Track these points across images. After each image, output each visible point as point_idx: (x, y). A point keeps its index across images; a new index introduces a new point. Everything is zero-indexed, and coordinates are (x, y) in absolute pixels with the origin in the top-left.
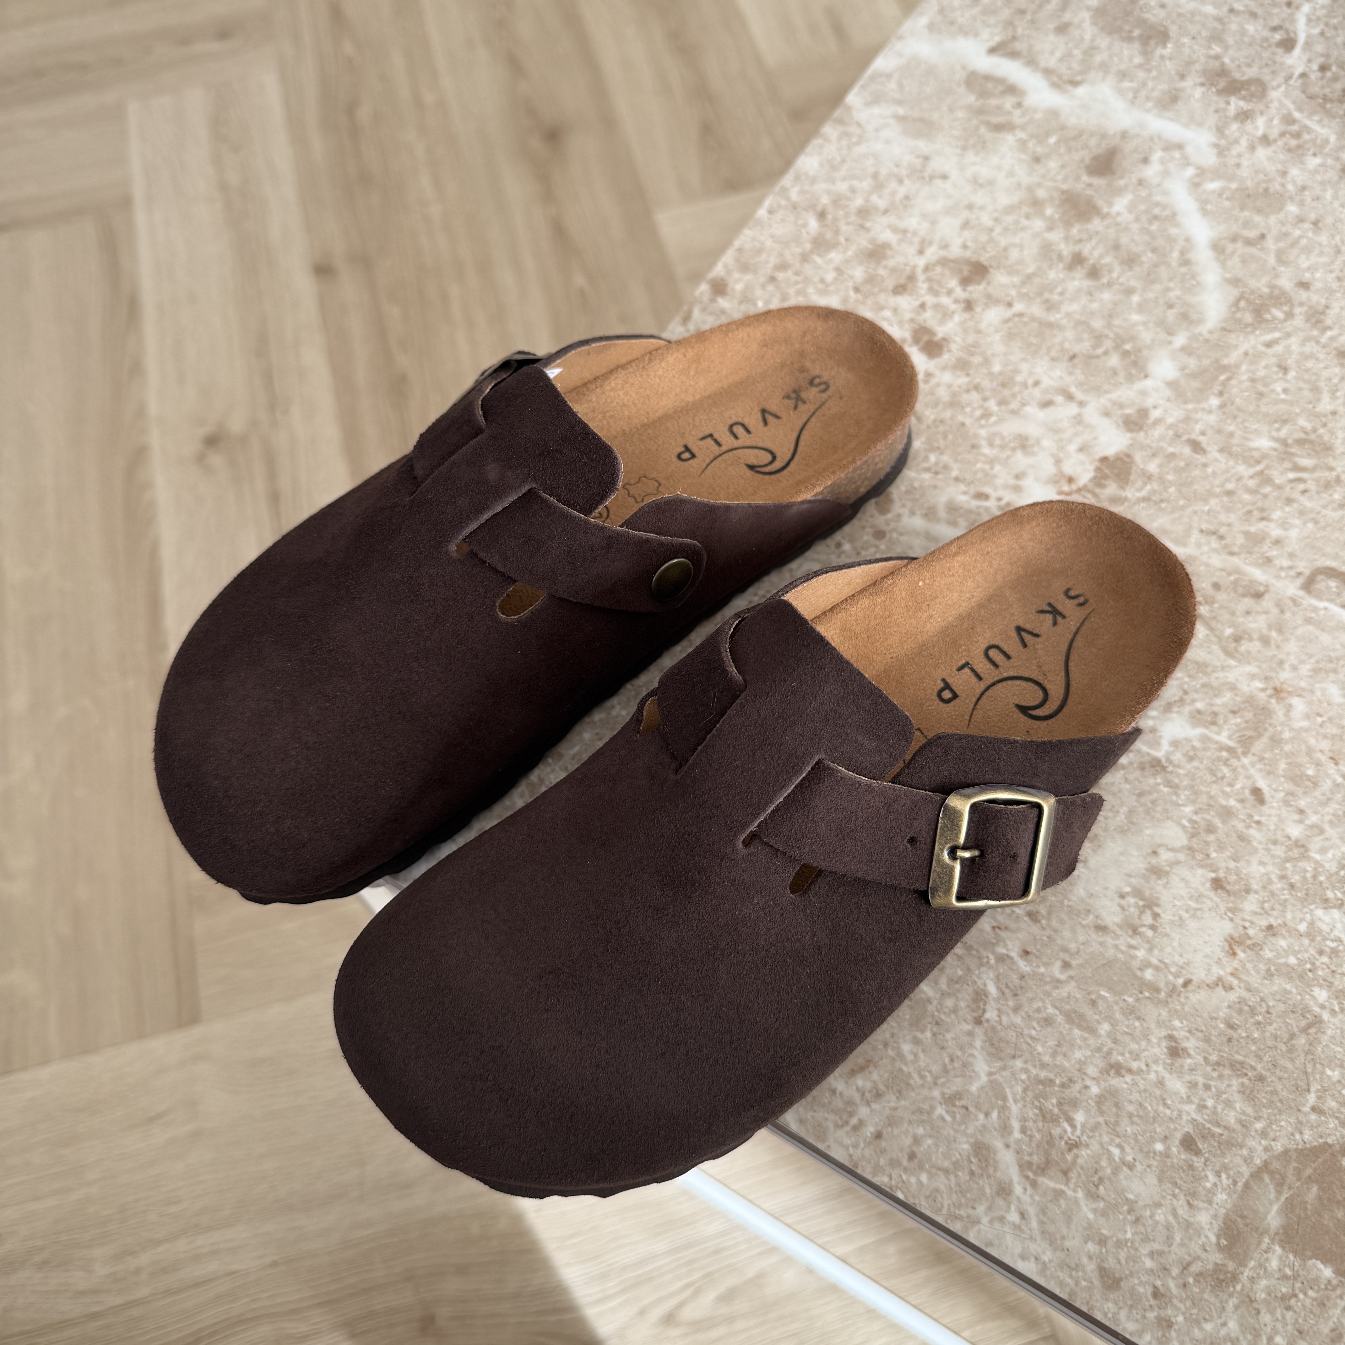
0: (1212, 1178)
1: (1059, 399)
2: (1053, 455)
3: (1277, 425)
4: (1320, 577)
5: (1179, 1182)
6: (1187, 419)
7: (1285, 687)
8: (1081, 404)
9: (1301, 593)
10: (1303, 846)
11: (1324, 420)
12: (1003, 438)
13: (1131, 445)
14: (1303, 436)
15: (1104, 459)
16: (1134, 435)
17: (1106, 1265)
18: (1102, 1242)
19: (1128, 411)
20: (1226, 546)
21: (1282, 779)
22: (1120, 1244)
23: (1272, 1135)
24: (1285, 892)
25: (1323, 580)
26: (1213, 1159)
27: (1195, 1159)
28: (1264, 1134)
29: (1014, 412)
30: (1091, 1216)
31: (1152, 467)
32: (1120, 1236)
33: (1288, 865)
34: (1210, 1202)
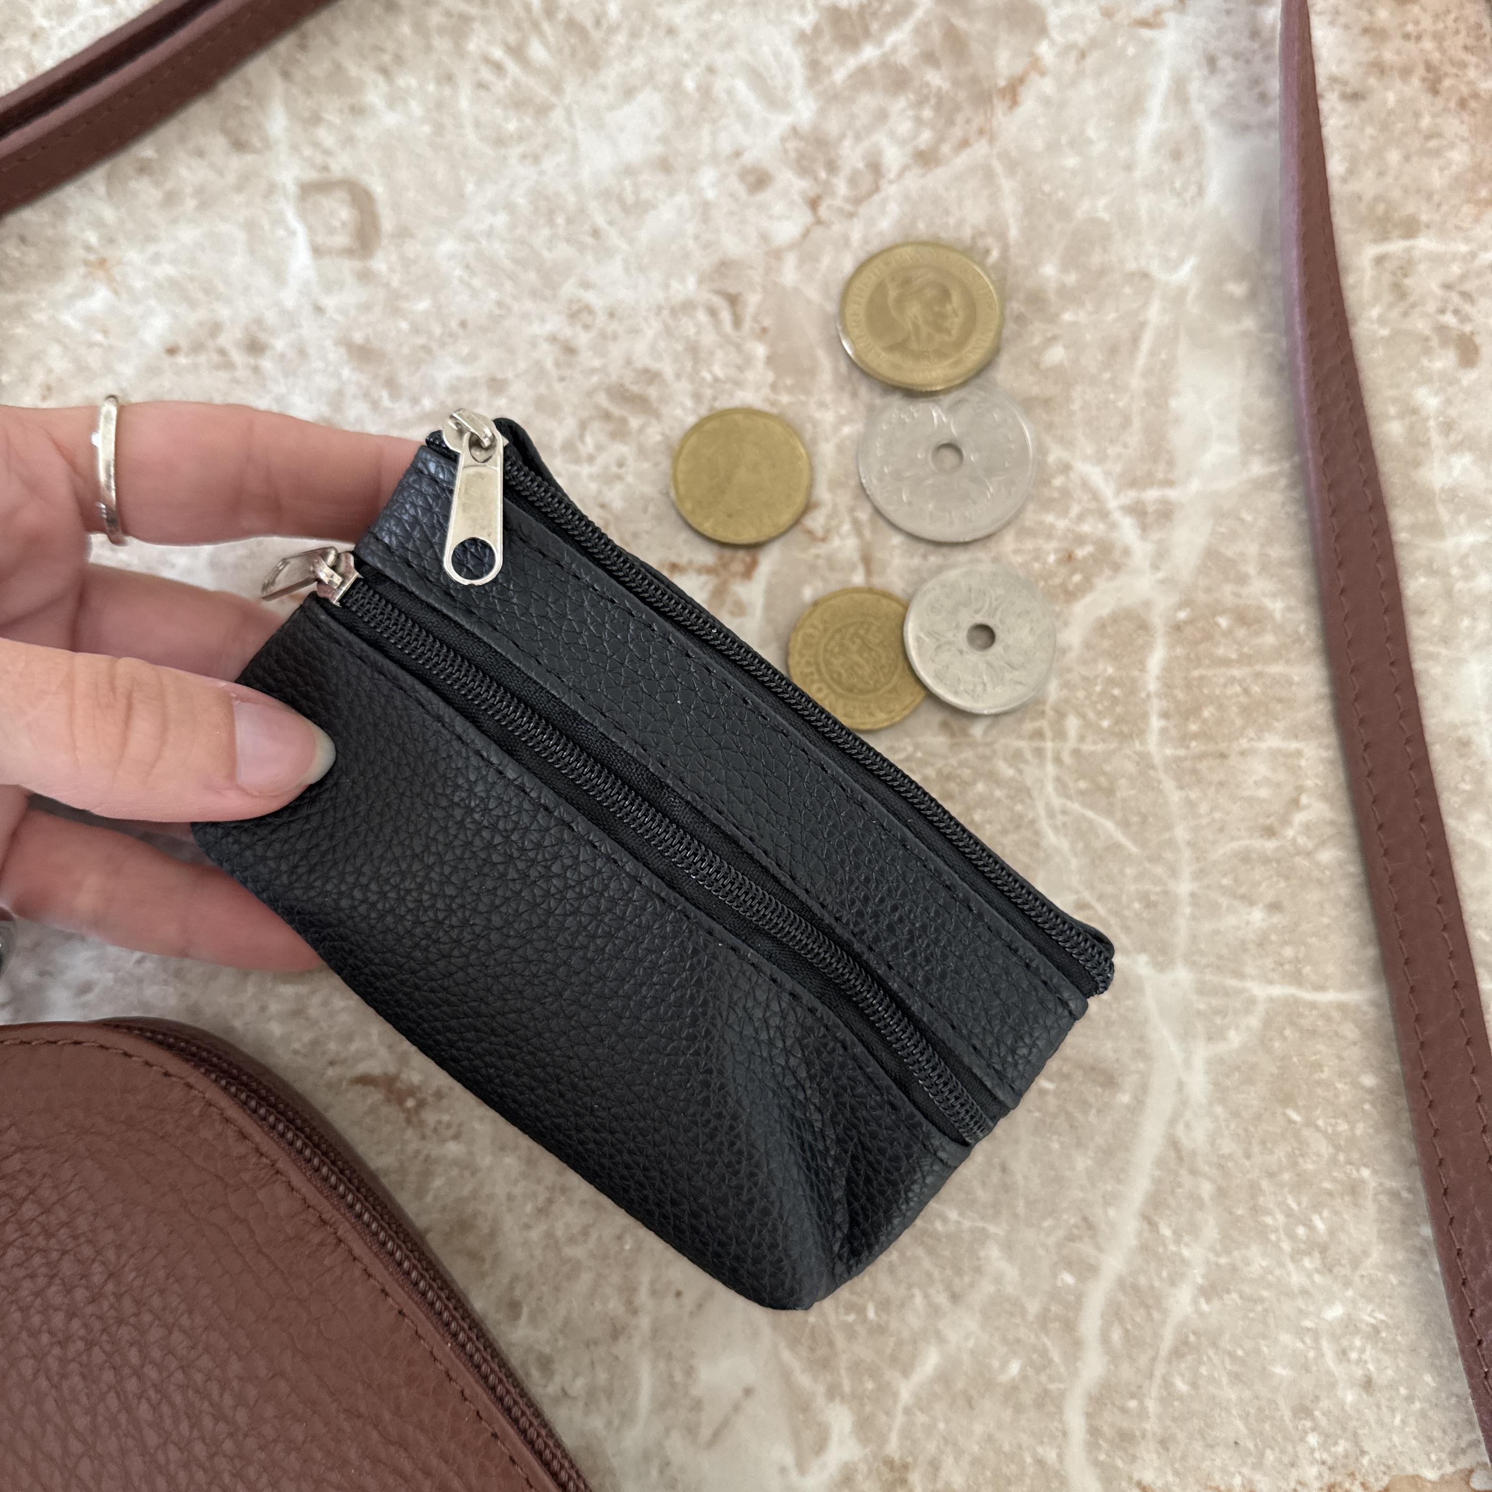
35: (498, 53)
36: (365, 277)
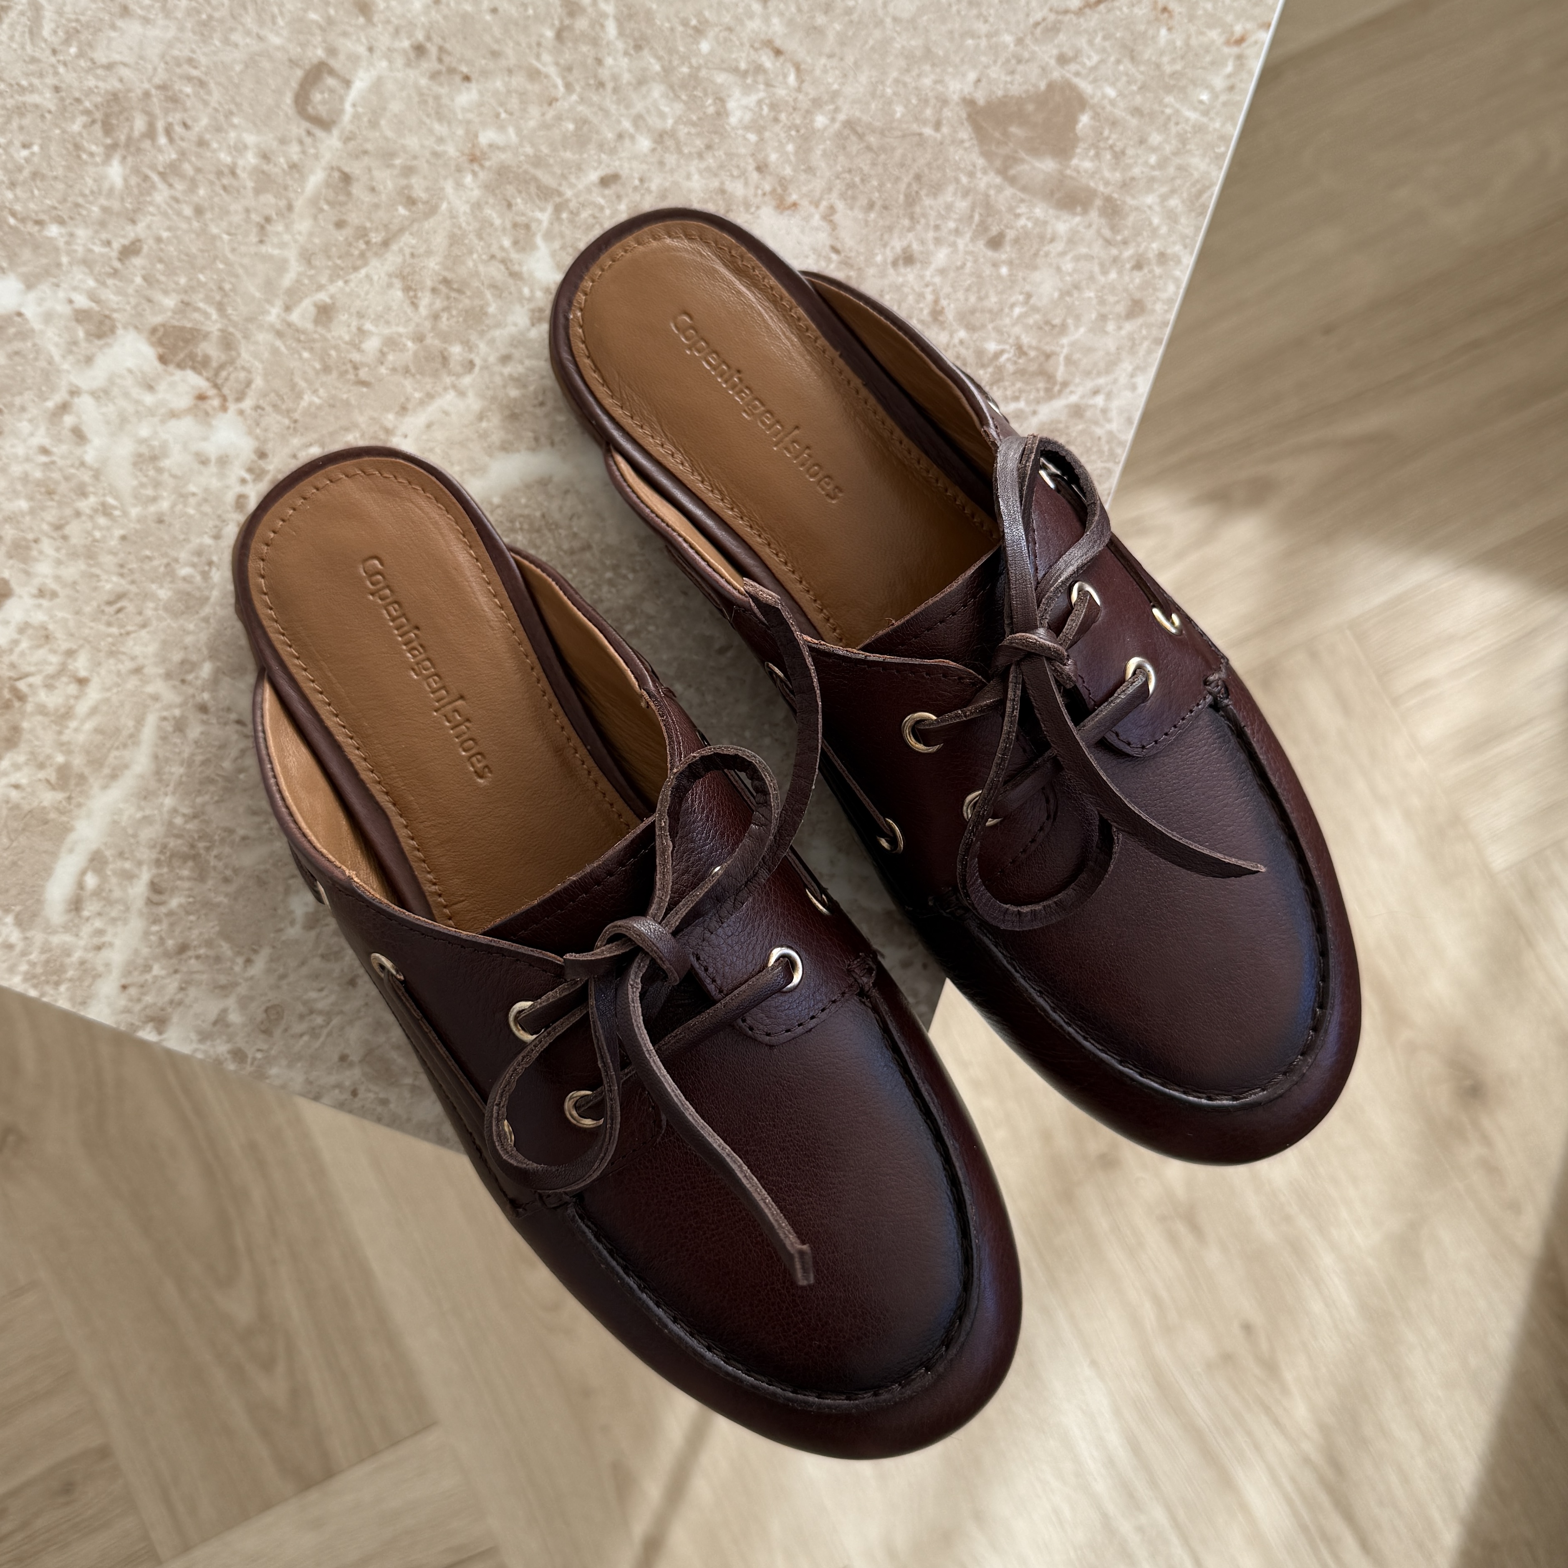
0: (1022, 222)
1: (69, 420)
2: (163, 422)
3: (84, 156)
4: (310, 109)
5: (1033, 251)
6: (87, 263)
7: (467, 151)
8: (74, 392)
9: (336, 132)
10: (661, 136)
11: (68, 101)
12: (142, 485)
13: (136, 328)
14: (98, 127)
15: (163, 359)
16: (119, 325)
17: (1123, 314)
18: (1103, 318)
19: (81, 334)
20: (280, 214)
21: (585, 156)
22: (1102, 302)
23: (970, 168)
24: (717, 154)
25: (313, 108)
26: (1005, 221)
27: (1008, 238)
28: (971, 175)
29: (97, 475)
30: (1082, 330)
31: (170, 302)
32: (1094, 302)
33: (686, 151)
34: (1045, 223)
35: (162, 140)
36: (332, 51)
